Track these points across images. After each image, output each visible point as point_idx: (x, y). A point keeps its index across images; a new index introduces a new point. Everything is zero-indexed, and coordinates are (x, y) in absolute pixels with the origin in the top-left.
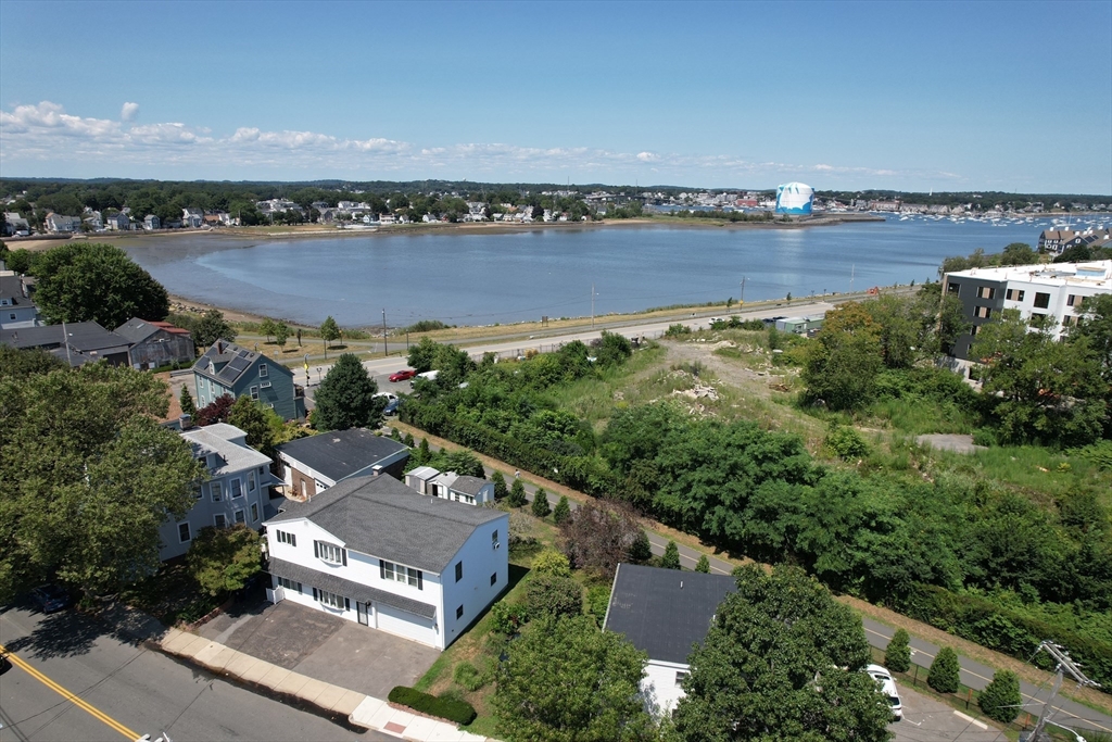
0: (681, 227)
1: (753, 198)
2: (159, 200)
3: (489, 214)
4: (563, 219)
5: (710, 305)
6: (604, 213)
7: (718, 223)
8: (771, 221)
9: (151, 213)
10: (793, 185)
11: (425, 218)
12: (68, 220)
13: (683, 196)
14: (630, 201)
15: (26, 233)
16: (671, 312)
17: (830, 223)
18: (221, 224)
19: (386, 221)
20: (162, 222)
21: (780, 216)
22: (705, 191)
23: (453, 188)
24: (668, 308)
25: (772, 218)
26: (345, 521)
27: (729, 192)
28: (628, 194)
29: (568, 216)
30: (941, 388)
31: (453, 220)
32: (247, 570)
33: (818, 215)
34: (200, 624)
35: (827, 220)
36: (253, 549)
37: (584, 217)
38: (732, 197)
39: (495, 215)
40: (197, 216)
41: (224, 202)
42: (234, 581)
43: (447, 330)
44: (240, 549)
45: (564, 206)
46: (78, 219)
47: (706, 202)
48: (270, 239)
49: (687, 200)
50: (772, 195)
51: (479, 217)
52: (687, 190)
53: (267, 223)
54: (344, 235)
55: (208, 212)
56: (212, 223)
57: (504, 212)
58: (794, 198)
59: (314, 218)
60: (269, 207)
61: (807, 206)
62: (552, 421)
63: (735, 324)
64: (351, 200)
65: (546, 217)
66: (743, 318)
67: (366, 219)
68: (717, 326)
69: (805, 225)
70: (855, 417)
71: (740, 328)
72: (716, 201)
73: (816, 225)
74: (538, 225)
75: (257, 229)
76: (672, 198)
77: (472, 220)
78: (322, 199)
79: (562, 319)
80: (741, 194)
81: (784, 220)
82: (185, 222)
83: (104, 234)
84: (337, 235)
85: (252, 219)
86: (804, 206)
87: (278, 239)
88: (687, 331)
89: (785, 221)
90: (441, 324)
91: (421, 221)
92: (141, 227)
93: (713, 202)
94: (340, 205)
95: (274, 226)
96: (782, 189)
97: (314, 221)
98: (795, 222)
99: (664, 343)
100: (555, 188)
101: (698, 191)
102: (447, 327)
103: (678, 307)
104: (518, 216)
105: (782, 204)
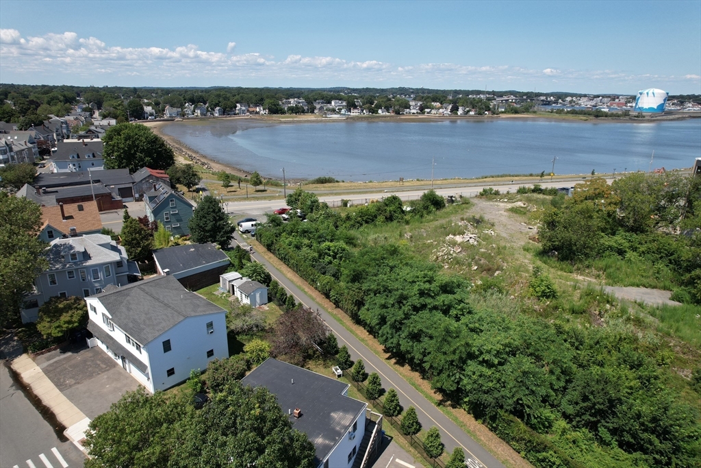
0: (557, 120)
1: (623, 101)
2: (226, 98)
3: (422, 109)
4: (472, 113)
5: (531, 175)
6: (503, 110)
7: (585, 118)
8: (627, 118)
9: (219, 106)
10: (651, 91)
11: (380, 111)
12: (175, 110)
13: (569, 99)
14: (526, 102)
15: (153, 117)
16: (499, 179)
17: (678, 119)
18: (257, 113)
19: (355, 113)
20: (224, 112)
21: (635, 114)
22: (585, 96)
23: (412, 93)
24: (498, 176)
25: (629, 115)
26: (122, 302)
27: (604, 96)
28: (528, 97)
29: (475, 111)
30: (659, 251)
31: (398, 113)
32: (66, 325)
33: (670, 113)
34: (39, 355)
35: (677, 116)
36: (76, 313)
37: (486, 112)
38: (606, 100)
39: (426, 110)
40: (243, 108)
41: (262, 100)
42: (56, 331)
43: (337, 184)
44: (67, 312)
45: (473, 104)
46: (180, 110)
47: (584, 103)
48: (281, 122)
49: (571, 102)
50: (634, 98)
51: (415, 111)
52: (572, 95)
53: (283, 112)
54: (326, 121)
55: (251, 106)
56: (251, 113)
57: (432, 108)
58: (650, 100)
59: (312, 111)
60: (290, 103)
61: (661, 107)
62: (329, 250)
63: (537, 190)
64: (340, 100)
65: (460, 112)
66: (543, 186)
67: (343, 111)
68: (522, 191)
69: (657, 120)
70: (576, 267)
71: (539, 193)
72: (593, 103)
73: (666, 120)
74: (454, 117)
75: (275, 117)
76: (560, 101)
77: (410, 113)
78: (323, 99)
79: (418, 180)
80: (614, 98)
81: (637, 117)
82: (237, 112)
83: (192, 118)
84: (321, 121)
85: (275, 110)
86: (658, 107)
87: (285, 122)
88: (497, 193)
89: (640, 117)
90: (334, 180)
91: (377, 113)
92: (213, 114)
93: (590, 104)
94: (333, 103)
95: (287, 115)
96: (641, 94)
97: (312, 112)
98: (647, 118)
99: (475, 201)
100: (479, 92)
101: (581, 96)
102: (337, 182)
103: (506, 176)
104: (441, 110)
105: (640, 105)
